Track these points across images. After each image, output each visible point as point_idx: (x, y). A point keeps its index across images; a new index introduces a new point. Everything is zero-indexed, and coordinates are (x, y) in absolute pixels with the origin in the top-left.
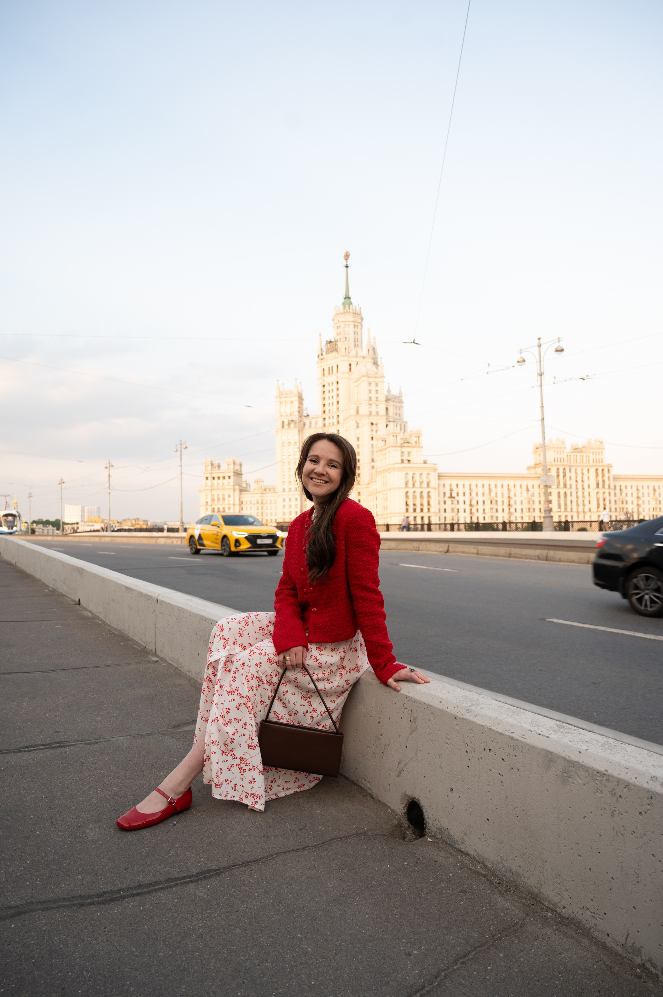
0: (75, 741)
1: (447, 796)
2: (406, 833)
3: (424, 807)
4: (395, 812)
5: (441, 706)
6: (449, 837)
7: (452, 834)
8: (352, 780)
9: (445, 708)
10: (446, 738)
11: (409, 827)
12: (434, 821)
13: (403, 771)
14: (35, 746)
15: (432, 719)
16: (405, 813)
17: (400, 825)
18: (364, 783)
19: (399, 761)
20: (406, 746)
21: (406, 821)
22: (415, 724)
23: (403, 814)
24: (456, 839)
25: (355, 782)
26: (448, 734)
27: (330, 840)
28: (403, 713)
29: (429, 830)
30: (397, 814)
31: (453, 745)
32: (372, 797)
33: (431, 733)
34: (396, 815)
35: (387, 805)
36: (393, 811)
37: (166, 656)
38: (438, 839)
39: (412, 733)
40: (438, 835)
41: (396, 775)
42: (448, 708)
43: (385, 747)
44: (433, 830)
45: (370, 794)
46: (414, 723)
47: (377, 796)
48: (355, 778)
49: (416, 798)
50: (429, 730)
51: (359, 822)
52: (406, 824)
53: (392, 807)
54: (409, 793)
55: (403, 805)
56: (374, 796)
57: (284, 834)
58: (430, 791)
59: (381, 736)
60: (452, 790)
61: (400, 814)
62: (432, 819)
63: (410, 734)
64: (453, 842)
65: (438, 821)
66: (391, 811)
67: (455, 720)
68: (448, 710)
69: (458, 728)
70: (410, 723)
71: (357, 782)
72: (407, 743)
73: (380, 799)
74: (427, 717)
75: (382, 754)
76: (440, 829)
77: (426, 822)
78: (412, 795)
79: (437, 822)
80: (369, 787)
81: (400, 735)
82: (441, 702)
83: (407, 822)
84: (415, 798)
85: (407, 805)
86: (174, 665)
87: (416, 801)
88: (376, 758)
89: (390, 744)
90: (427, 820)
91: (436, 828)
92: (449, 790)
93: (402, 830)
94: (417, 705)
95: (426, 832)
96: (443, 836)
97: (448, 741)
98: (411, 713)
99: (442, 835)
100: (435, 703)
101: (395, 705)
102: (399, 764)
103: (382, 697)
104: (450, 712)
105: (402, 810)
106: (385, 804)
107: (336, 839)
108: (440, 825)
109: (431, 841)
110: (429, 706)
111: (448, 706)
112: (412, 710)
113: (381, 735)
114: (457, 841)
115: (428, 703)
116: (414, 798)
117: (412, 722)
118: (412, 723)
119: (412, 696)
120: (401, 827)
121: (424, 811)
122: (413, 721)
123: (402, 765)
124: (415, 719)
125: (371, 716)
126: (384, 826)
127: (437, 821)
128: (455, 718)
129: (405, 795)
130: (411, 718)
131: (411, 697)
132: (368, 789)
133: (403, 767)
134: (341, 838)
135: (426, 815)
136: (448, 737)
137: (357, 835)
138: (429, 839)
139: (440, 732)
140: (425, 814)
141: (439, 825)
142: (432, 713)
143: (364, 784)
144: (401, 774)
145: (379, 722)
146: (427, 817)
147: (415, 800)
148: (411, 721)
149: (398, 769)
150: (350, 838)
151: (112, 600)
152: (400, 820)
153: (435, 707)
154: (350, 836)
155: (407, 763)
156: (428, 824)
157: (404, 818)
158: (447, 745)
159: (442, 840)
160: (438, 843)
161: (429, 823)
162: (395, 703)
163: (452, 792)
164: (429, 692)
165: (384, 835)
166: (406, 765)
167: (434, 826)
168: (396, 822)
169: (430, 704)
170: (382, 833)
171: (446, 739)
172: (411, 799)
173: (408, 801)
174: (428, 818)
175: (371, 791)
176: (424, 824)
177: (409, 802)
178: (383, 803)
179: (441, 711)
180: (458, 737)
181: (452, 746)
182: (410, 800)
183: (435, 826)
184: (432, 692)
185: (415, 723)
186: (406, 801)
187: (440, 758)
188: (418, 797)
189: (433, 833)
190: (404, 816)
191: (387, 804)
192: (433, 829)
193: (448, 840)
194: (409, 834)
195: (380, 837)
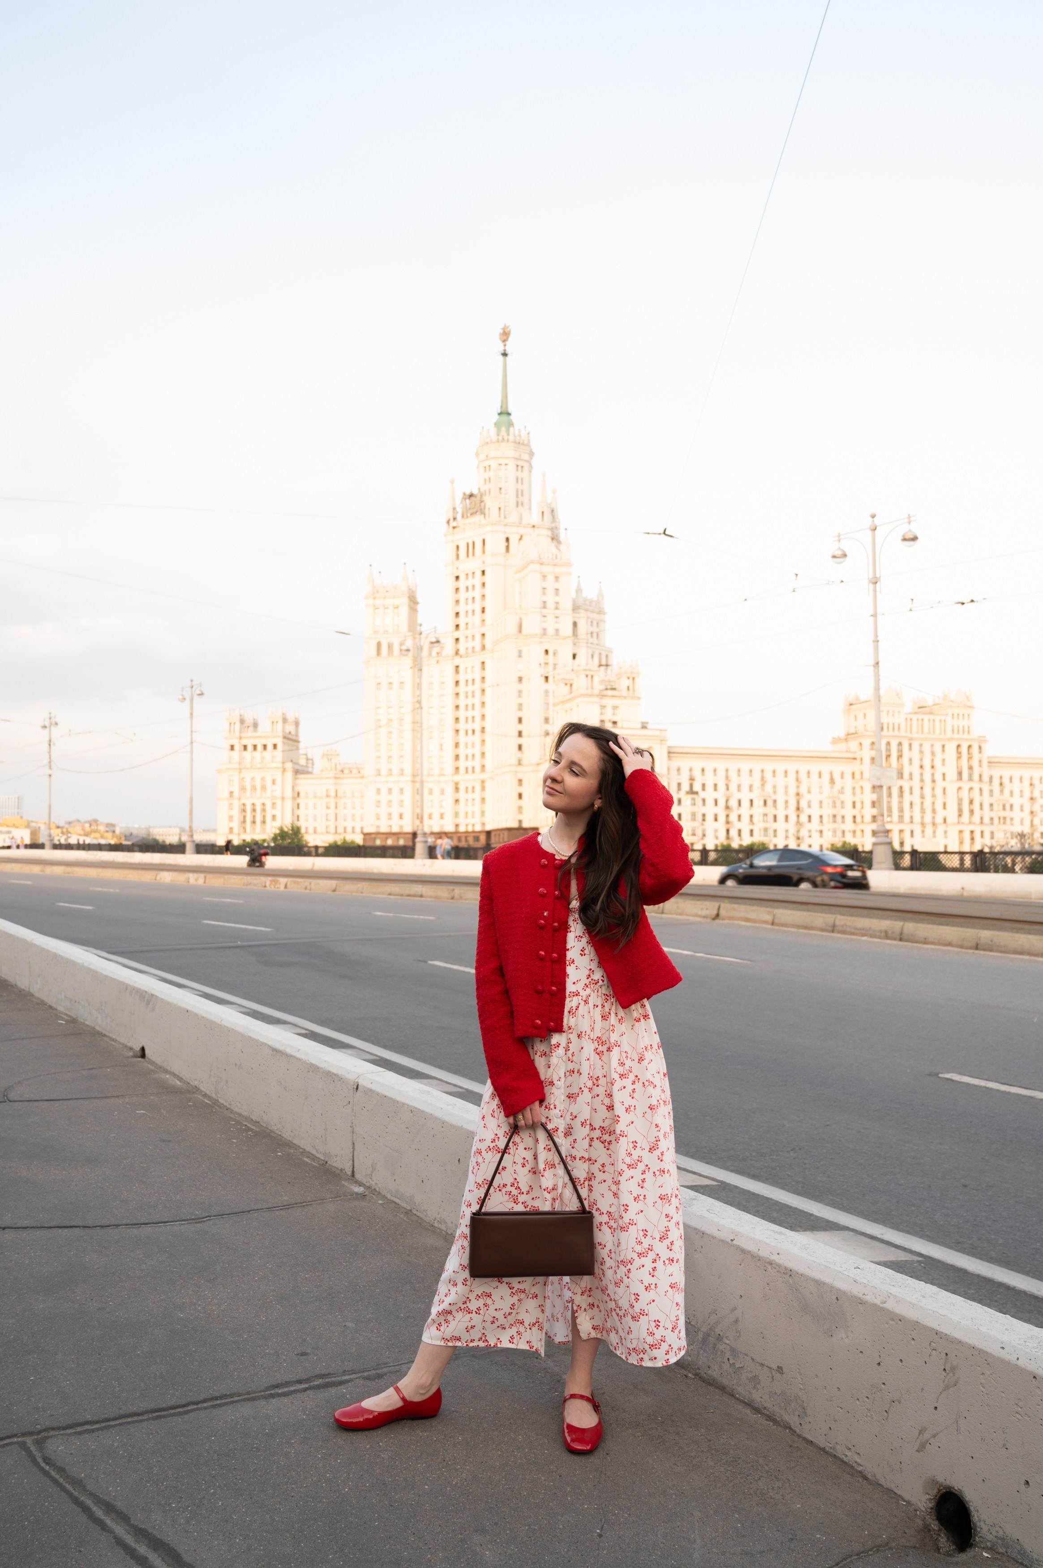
0: (345, 1372)
1: (1018, 1491)
2: (940, 1540)
3: (971, 1504)
4: (912, 1505)
5: (1003, 1354)
6: (1022, 1552)
7: (1028, 1548)
8: (822, 1446)
9: (1013, 1359)
10: (1016, 1404)
11: (940, 1530)
12: (991, 1526)
13: (928, 1444)
14: (287, 1384)
15: (988, 1373)
16: (932, 1509)
17: (926, 1528)
18: (847, 1454)
19: (920, 1428)
20: (936, 1408)
21: (933, 1520)
22: (954, 1376)
23: (928, 1510)
24: (1035, 1556)
25: (827, 1449)
26: (1020, 1399)
27: (845, 1559)
28: (930, 1355)
29: (982, 1540)
30: (917, 1508)
31: (1029, 1417)
32: (865, 1478)
33: (987, 1394)
34: (916, 1510)
35: (896, 1493)
36: (909, 1503)
37: (380, 1186)
38: (999, 1554)
39: (948, 1388)
40: (999, 1548)
41: (916, 1448)
42: (1018, 1359)
43: (891, 1404)
44: (990, 1539)
45: (860, 1472)
46: (951, 1374)
47: (875, 1476)
48: (828, 1444)
49: (956, 1488)
50: (982, 1388)
51: (869, 1525)
52: (935, 1525)
53: (907, 1497)
54: (940, 1479)
55: (928, 1497)
56: (869, 1476)
57: (772, 1550)
58: (983, 1480)
59: (883, 1386)
60: (1027, 1483)
61: (924, 1509)
62: (987, 1523)
63: (945, 1390)
64: (1030, 1561)
65: (1000, 1527)
66: (905, 1503)
67: (1034, 1380)
68: (1019, 1362)
69: (1040, 1393)
70: (943, 1372)
71: (832, 1451)
72: (937, 1402)
73: (881, 1483)
74: (979, 1368)
75: (886, 1414)
76: (1003, 1539)
77: (976, 1526)
78: (948, 1483)
79: (997, 1528)
80: (859, 1461)
81: (923, 1389)
82: (1003, 1348)
83: (936, 1522)
84: (953, 1488)
85: (936, 1496)
86: (400, 1204)
87: (956, 1492)
88: (872, 1418)
89: (903, 1401)
90: (978, 1524)
91: (996, 1537)
92: (1023, 1481)
93: (932, 1537)
94: (957, 1347)
95: (974, 1540)
96: (1009, 1551)
97: (1020, 1409)
98: (947, 1359)
99: (1007, 1548)
100: (994, 1350)
101: (913, 1342)
102: (921, 1432)
103: (886, 1325)
104: (1023, 1366)
105: (926, 1503)
106: (893, 1491)
107: (851, 1556)
108: (1004, 1533)
109: (990, 1557)
110: (981, 1351)
111: (1018, 1356)
112: (947, 1354)
113: (884, 1384)
114: (1037, 1561)
115: (980, 1347)
116: (950, 1487)
117: (947, 1372)
118: (948, 1374)
119: (948, 1333)
120: (929, 1531)
121: (972, 1509)
122: (950, 1370)
123: (927, 1435)
124: (953, 1369)
125: (861, 1352)
126: (907, 1531)
127: (997, 1526)
128: (1034, 1377)
129: (934, 1482)
130: (945, 1365)
131: (946, 1334)
132: (854, 1464)
133: (930, 1439)
134: (858, 1554)
135: (976, 1517)
136: (1020, 1404)
137: (878, 1548)
138: (985, 1555)
139: (1003, 1395)
140: (973, 1514)
141: (1001, 1532)
142: (988, 1364)
143: (846, 1456)
144: (925, 1448)
145: (879, 1364)
146: (977, 1519)
147: (954, 1491)
148: (945, 1370)
149: (919, 1441)
150: (871, 1555)
151: (236, 1064)
152: (925, 1518)
153: (994, 1356)
154: (870, 1551)
155: (938, 1434)
156: (979, 1530)
157: (931, 1515)
158: (1017, 1414)
159: (1008, 1556)
160: (1003, 1562)
161: (981, 1529)
162: (913, 1339)
163: (1026, 1486)
164: (976, 1327)
165: (915, 1547)
166: (934, 1436)
167: (991, 1533)
168: (920, 1523)
169: (984, 1349)
170: (911, 1544)
171: (1016, 1406)
172: (945, 1488)
173: (939, 1490)
174: (980, 1521)
175: (862, 1468)
176: (971, 1529)
177: (941, 1492)
178: (887, 1489)
179: (1008, 1363)
180: (1039, 1405)
181: (1029, 1419)
182: (944, 1491)
183: (994, 1533)
184: (981, 1328)
185: (954, 1374)
186: (935, 1492)
187: (1004, 1433)
188: (960, 1488)
189: (989, 1544)
190: (931, 1512)
191: (896, 1491)
192: (990, 1537)
193: (1019, 1557)
194: (944, 1541)
195: (912, 1552)
